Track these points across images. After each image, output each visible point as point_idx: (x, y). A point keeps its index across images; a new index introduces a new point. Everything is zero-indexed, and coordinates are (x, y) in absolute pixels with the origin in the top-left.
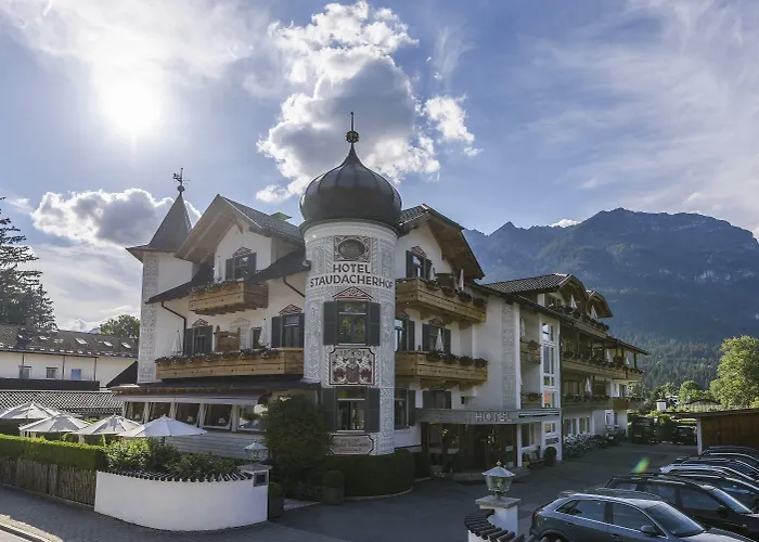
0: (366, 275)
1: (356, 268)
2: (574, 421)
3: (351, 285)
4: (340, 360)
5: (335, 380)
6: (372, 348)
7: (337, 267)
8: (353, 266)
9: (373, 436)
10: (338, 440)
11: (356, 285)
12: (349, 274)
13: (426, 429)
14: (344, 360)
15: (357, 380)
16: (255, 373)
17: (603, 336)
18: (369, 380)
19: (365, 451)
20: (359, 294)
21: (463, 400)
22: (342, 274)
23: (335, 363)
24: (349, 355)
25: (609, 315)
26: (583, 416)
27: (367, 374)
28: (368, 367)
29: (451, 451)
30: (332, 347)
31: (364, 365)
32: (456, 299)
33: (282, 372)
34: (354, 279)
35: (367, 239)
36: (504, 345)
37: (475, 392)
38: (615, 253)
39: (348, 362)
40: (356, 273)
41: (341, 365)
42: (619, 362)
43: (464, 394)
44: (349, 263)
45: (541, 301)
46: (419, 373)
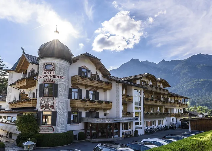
0: (53, 75)
1: (50, 73)
2: (155, 121)
3: (48, 78)
4: (43, 102)
5: (42, 108)
6: (54, 98)
7: (44, 73)
8: (49, 72)
9: (54, 127)
10: (41, 128)
11: (49, 78)
12: (47, 75)
13: (86, 124)
14: (45, 102)
15: (49, 108)
16: (26, 107)
17: (167, 93)
18: (53, 109)
19: (50, 132)
20: (50, 81)
21: (105, 115)
22: (45, 75)
23: (42, 103)
24: (46, 101)
25: (169, 86)
26: (160, 120)
27: (52, 106)
28: (53, 104)
29: (93, 131)
30: (41, 98)
31: (51, 104)
32: (96, 82)
33: (31, 106)
34: (49, 76)
35: (54, 64)
36: (117, 96)
37: (108, 112)
38: (199, 67)
39: (46, 103)
40: (50, 74)
41: (44, 104)
42: (177, 102)
43: (105, 113)
44: (47, 71)
45: (138, 82)
46: (77, 106)
